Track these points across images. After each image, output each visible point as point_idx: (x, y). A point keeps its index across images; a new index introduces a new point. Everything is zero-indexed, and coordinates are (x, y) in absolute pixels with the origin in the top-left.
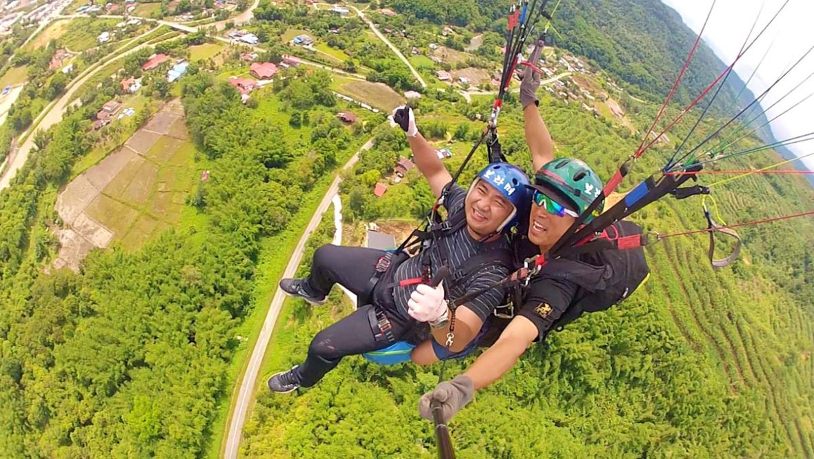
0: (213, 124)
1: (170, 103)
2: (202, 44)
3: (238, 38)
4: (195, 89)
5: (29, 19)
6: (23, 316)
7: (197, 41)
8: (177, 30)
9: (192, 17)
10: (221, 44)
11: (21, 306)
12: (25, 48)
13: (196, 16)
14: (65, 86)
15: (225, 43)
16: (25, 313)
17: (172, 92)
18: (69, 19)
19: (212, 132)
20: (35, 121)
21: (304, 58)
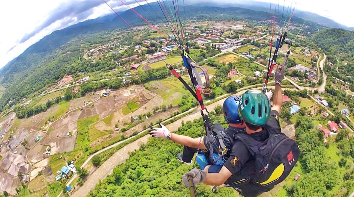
0: (310, 151)
1: (289, 126)
2: (305, 98)
3: (319, 101)
4: (304, 126)
5: (215, 45)
6: (170, 189)
7: (303, 95)
8: (292, 84)
9: (299, 80)
10: (313, 101)
11: (171, 184)
12: (214, 59)
13: (301, 81)
14: (237, 89)
15: (315, 101)
16: (171, 188)
17: (291, 120)
18: (239, 56)
19: (309, 156)
20: (217, 98)
21: (346, 123)
